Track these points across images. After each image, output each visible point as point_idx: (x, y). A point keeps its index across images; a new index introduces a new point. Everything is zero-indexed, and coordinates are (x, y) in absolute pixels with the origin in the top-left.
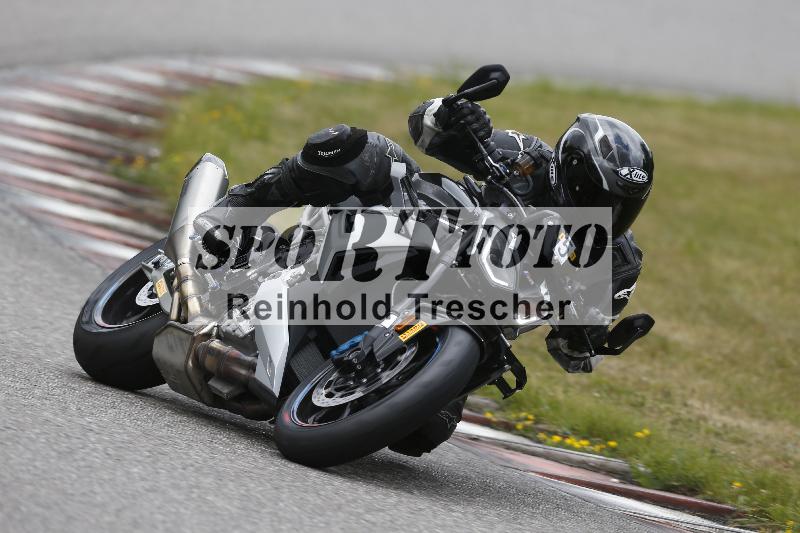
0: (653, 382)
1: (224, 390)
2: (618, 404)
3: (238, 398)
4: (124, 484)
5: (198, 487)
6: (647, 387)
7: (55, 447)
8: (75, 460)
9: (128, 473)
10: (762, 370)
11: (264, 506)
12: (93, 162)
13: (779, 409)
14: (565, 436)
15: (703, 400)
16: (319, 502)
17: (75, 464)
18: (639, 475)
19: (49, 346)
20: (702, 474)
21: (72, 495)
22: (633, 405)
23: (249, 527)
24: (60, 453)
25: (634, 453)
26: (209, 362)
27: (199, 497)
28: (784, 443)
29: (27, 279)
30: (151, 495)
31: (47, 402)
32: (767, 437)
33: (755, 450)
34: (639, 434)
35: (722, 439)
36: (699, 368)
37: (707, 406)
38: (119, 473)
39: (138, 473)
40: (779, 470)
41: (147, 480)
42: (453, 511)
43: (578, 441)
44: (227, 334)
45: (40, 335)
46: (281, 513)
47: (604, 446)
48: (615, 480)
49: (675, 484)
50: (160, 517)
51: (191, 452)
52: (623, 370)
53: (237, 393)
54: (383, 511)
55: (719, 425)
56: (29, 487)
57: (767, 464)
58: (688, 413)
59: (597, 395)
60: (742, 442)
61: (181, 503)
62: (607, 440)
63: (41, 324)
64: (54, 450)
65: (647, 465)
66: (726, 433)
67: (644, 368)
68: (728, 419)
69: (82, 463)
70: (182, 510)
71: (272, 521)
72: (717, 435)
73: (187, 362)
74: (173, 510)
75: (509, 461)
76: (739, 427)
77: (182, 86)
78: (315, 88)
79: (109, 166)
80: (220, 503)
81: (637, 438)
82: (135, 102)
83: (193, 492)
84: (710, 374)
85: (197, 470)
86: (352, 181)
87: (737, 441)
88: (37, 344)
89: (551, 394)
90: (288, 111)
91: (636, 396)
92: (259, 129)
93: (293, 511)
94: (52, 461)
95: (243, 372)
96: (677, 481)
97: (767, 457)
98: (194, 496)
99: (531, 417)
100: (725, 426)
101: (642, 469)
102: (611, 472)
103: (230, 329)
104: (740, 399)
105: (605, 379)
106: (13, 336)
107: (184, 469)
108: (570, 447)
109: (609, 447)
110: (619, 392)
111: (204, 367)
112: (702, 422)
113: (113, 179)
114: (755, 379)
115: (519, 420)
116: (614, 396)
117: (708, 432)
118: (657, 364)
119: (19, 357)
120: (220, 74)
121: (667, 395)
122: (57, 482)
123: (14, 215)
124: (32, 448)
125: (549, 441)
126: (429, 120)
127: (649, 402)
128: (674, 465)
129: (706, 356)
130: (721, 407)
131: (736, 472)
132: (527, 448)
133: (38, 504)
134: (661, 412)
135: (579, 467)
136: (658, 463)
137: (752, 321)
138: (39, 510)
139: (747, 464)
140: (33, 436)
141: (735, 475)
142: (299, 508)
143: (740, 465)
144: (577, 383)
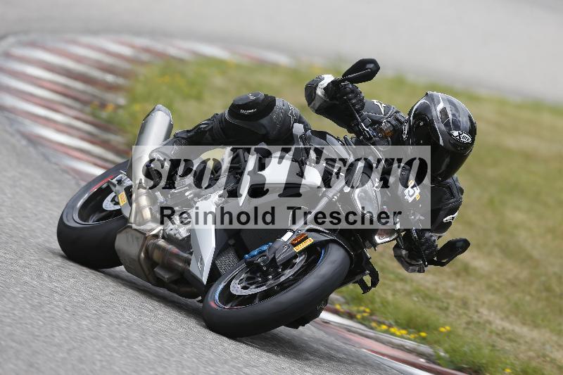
0: (456, 293)
1: (166, 276)
2: (430, 307)
3: (175, 282)
4: (75, 332)
5: (127, 338)
6: (452, 297)
7: (30, 302)
8: (43, 312)
9: (79, 324)
10: (533, 292)
11: (172, 356)
12: (77, 105)
13: (543, 321)
14: (390, 326)
15: (490, 309)
16: (212, 357)
17: (42, 315)
18: (440, 358)
19: (34, 231)
20: (484, 361)
21: (37, 336)
22: (440, 309)
23: (160, 370)
24: (33, 306)
25: (438, 342)
26: (156, 255)
27: (128, 345)
28: (544, 344)
29: (22, 182)
30: (94, 341)
31: (28, 270)
32: (533, 339)
33: (523, 348)
34: (442, 329)
35: (502, 339)
36: (489, 287)
37: (493, 314)
38: (72, 324)
39: (86, 325)
40: (538, 362)
41: (92, 330)
42: (305, 371)
43: (399, 330)
44: (169, 236)
45: (27, 223)
46: (184, 362)
47: (416, 335)
48: (422, 360)
49: (465, 366)
50: (99, 357)
51: (126, 314)
52: (436, 283)
53: (175, 278)
54: (256, 367)
55: (500, 328)
56: (8, 328)
57: (530, 358)
58: (479, 317)
59: (416, 299)
60: (515, 341)
61: (114, 348)
62: (419, 331)
63: (29, 215)
64: (29, 304)
65: (446, 352)
66: (504, 334)
67: (451, 283)
68: (507, 325)
69: (47, 315)
70: (115, 354)
71: (178, 367)
72: (498, 335)
73: (140, 254)
74: (109, 353)
75: (349, 340)
76: (513, 330)
77: (145, 57)
78: (239, 67)
79: (88, 109)
80: (142, 351)
81: (442, 332)
82: (111, 66)
83: (123, 342)
84: (497, 291)
85: (129, 327)
86: (263, 132)
87: (510, 340)
88: (25, 228)
89: (384, 295)
90: (218, 81)
91: (443, 302)
92: (196, 92)
93: (193, 362)
94: (27, 311)
95: (181, 264)
96: (466, 364)
97: (531, 354)
98: (124, 344)
99: (368, 310)
100: (504, 329)
101: (442, 354)
102: (421, 355)
103: (172, 232)
104: (516, 311)
105: (422, 288)
106: (8, 221)
107: (119, 325)
108: (393, 334)
109: (420, 336)
110: (431, 299)
111: (152, 258)
112: (487, 325)
113: (90, 118)
114: (528, 298)
115: (359, 312)
116: (428, 301)
117: (491, 332)
118: (460, 281)
119: (12, 236)
120: (172, 51)
121: (465, 304)
122: (29, 326)
123: (18, 137)
124: (14, 300)
125: (379, 328)
126: (319, 92)
127: (452, 308)
128: (465, 353)
129: (495, 278)
130: (503, 315)
131: (508, 361)
132: (363, 332)
133: (14, 341)
134: (459, 315)
135: (398, 349)
136: (454, 351)
137: (530, 257)
138: (14, 345)
139: (517, 358)
140: (15, 292)
141: (506, 364)
142: (197, 359)
143: (512, 357)
144: (403, 290)
